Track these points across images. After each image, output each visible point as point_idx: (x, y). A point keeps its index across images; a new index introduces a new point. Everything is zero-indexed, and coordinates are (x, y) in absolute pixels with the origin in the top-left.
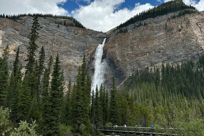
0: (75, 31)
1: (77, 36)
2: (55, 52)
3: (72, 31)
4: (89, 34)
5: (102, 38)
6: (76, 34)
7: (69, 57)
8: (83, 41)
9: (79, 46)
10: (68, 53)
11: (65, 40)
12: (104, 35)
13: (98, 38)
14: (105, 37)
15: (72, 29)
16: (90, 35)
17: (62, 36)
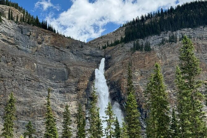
0: (38, 35)
1: (42, 47)
2: (5, 77)
3: (30, 34)
4: (67, 45)
5: (97, 57)
6: (40, 43)
7: (37, 92)
8: (57, 58)
9: (51, 69)
10: (33, 83)
11: (20, 53)
12: (98, 51)
13: (88, 55)
14: (103, 55)
15: (30, 30)
16: (68, 48)
17: (12, 44)
